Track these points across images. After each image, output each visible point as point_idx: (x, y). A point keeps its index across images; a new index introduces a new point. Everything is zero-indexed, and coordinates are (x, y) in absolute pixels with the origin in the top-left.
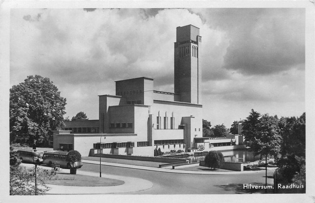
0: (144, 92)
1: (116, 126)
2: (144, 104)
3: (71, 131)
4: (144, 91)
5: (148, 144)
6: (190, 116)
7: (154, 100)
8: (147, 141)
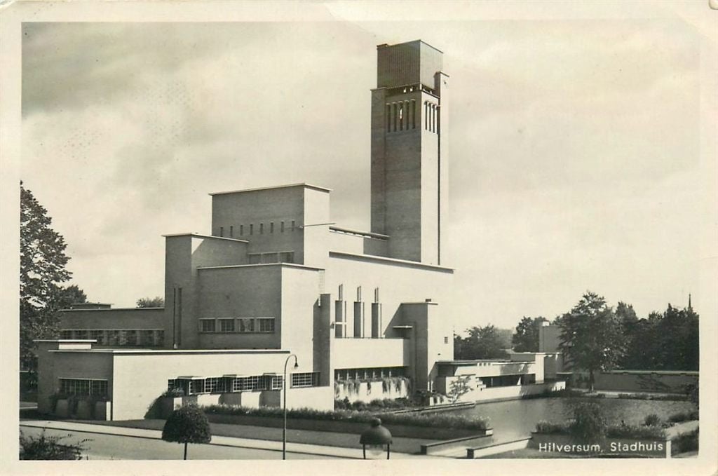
0: (305, 228)
1: (218, 327)
2: (303, 264)
3: (95, 341)
4: (305, 224)
5: (317, 378)
6: (424, 301)
7: (330, 253)
8: (312, 371)
